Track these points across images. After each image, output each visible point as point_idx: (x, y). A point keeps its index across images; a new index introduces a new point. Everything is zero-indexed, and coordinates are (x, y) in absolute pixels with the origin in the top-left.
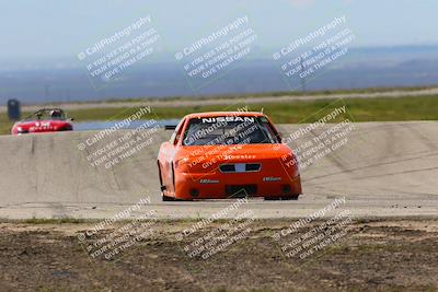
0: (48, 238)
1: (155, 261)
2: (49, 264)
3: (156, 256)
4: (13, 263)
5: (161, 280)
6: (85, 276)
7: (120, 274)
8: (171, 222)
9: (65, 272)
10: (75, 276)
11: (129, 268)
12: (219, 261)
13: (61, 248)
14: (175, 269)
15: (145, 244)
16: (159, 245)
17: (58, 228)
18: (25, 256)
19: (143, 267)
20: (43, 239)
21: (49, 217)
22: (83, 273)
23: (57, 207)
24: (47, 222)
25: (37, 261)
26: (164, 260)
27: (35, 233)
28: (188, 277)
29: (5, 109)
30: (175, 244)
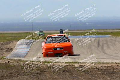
0: (71, 67)
1: (100, 74)
2: (71, 74)
3: (100, 73)
4: (61, 74)
5: (101, 79)
6: (81, 78)
7: (90, 77)
8: (104, 63)
9: (75, 76)
10: (78, 78)
11: (93, 76)
12: (117, 74)
13: (74, 70)
14: (105, 76)
15: (97, 69)
16: (101, 70)
17: (73, 65)
18: (64, 72)
19: (97, 76)
20: (69, 68)
21: (71, 62)
22: (80, 77)
23: (73, 59)
24: (71, 63)
25: (68, 74)
26: (102, 74)
27: (67, 66)
28: (109, 78)
29: (59, 32)
30: (105, 69)
